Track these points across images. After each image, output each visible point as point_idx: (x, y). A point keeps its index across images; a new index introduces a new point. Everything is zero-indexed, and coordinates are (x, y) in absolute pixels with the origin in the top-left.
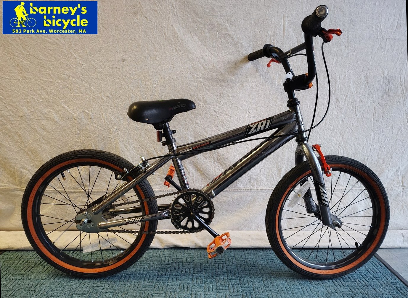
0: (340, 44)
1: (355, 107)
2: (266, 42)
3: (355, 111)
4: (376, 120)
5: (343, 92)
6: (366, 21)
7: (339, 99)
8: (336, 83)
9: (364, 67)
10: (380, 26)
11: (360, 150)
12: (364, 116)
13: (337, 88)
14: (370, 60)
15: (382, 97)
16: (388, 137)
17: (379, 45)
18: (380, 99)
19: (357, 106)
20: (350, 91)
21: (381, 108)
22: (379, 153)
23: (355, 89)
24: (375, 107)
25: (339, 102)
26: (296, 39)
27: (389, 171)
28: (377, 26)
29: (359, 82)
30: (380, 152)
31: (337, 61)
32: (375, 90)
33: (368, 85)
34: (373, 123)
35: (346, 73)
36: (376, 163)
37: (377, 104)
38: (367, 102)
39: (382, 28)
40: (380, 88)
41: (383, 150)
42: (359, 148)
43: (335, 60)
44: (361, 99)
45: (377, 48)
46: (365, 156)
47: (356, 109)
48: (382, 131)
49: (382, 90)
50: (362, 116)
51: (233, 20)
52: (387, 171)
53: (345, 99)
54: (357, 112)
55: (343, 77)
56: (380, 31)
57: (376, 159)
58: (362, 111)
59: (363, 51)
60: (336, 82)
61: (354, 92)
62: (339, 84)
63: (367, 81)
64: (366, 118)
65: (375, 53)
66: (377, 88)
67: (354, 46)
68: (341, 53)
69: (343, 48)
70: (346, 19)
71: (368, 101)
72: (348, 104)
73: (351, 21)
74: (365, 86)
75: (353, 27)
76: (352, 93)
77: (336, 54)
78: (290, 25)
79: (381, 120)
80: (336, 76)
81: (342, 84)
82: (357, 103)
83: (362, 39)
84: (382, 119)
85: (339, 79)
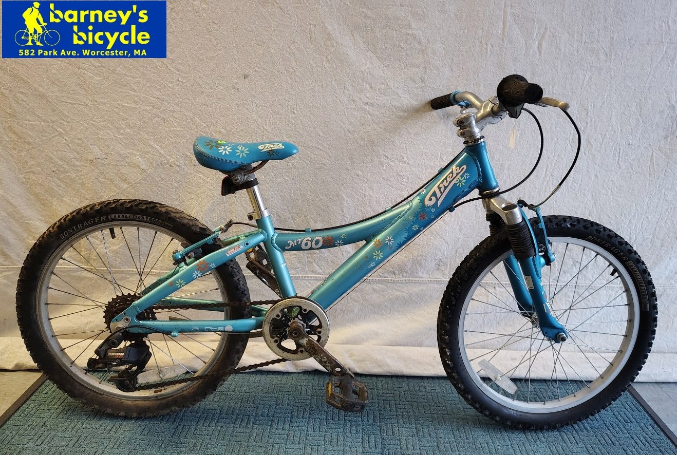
0: (598, 51)
1: (618, 155)
2: (473, 47)
3: (617, 160)
4: (653, 176)
5: (598, 129)
6: (643, 12)
7: (592, 141)
8: (587, 114)
9: (637, 89)
10: (668, 22)
11: (625, 224)
12: (632, 169)
13: (588, 123)
14: (646, 78)
15: (666, 138)
16: (673, 204)
17: (664, 53)
18: (662, 142)
19: (621, 153)
20: (610, 128)
21: (664, 157)
22: (655, 229)
23: (619, 125)
24: (652, 154)
25: (592, 146)
26: (524, 42)
27: (670, 259)
28: (663, 21)
29: (627, 114)
30: (658, 228)
31: (591, 79)
32: (654, 127)
33: (641, 118)
34: (649, 181)
35: (605, 99)
36: (650, 245)
37: (656, 150)
38: (639, 146)
39: (670, 24)
40: (663, 124)
41: (663, 225)
42: (623, 220)
43: (587, 77)
44: (628, 142)
45: (661, 57)
46: (632, 234)
47: (619, 157)
48: (664, 194)
49: (666, 127)
50: (630, 170)
51: (420, 12)
52: (668, 259)
53: (601, 140)
54: (620, 162)
55: (599, 105)
56: (668, 29)
57: (650, 240)
58: (630, 161)
59: (636, 62)
60: (588, 112)
61: (618, 129)
62: (592, 116)
63: (641, 111)
64: (636, 173)
65: (657, 66)
66: (657, 124)
67: (620, 54)
68: (598, 65)
69: (602, 57)
70: (610, 10)
71: (641, 145)
72: (607, 150)
73: (617, 13)
74: (638, 120)
75: (621, 23)
76: (615, 132)
77: (589, 68)
78: (515, 19)
79: (663, 176)
80: (588, 103)
81: (598, 117)
82: (622, 148)
83: (635, 42)
84: (665, 174)
85: (593, 108)
